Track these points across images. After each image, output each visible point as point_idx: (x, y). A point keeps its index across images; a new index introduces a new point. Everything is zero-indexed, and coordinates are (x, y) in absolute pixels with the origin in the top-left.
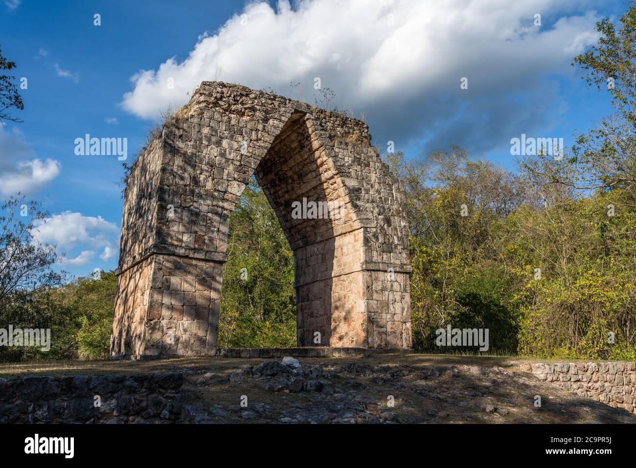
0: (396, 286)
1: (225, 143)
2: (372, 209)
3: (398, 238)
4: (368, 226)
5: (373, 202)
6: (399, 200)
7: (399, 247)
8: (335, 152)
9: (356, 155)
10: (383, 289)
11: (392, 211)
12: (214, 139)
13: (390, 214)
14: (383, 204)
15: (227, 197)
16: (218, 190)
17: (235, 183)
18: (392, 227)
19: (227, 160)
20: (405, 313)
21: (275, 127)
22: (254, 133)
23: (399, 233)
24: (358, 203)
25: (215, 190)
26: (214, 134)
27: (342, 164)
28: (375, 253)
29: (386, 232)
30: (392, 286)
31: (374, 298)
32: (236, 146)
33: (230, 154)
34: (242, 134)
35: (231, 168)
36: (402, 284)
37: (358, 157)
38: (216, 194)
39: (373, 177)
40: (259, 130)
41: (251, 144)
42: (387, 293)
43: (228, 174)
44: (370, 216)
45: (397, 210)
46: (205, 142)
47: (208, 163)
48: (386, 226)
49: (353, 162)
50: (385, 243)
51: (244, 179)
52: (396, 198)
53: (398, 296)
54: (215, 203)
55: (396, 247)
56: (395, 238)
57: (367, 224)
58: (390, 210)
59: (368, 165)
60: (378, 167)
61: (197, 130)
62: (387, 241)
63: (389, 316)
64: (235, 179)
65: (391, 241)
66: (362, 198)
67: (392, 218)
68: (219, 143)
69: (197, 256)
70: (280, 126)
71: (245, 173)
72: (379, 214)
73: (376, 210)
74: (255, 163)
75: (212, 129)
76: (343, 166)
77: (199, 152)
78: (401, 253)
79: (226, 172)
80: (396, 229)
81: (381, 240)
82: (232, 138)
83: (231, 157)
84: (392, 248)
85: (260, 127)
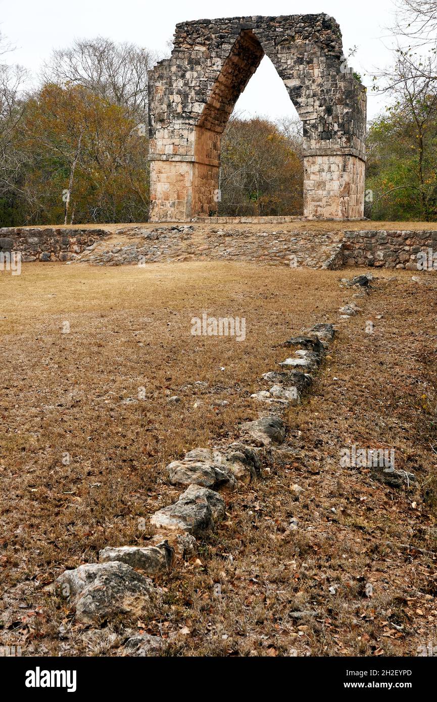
0: (333, 167)
1: (188, 75)
2: (312, 103)
3: (338, 125)
4: (307, 119)
5: (314, 96)
6: (343, 88)
7: (339, 133)
8: (278, 58)
9: (298, 56)
10: (321, 171)
11: (334, 100)
12: (180, 74)
13: (332, 104)
14: (324, 95)
15: (192, 116)
16: (186, 112)
17: (196, 104)
18: (334, 115)
19: (190, 87)
20: (342, 189)
21: (225, 51)
22: (209, 60)
23: (340, 120)
24: (299, 100)
25: (184, 112)
26: (179, 70)
27: (284, 67)
28: (313, 142)
29: (326, 122)
30: (330, 167)
31: (311, 178)
32: (195, 74)
33: (191, 82)
34: (200, 64)
35: (193, 93)
36: (340, 165)
37: (301, 56)
38: (184, 115)
39: (317, 72)
40: (212, 57)
41: (207, 71)
42: (324, 174)
43: (192, 98)
44: (310, 109)
45: (339, 99)
46: (174, 78)
47: (177, 93)
48: (326, 116)
49: (295, 63)
50: (324, 131)
51: (203, 99)
52: (340, 87)
53: (336, 175)
54: (184, 122)
55: (336, 133)
56: (336, 125)
57: (306, 117)
58: (332, 100)
59: (310, 62)
60: (321, 61)
61: (168, 70)
62: (326, 129)
63: (325, 193)
64: (197, 101)
65: (330, 128)
66: (304, 95)
67: (334, 108)
68: (183, 76)
69: (173, 159)
70: (230, 48)
71: (203, 94)
72: (320, 106)
73: (317, 103)
74: (211, 85)
75: (179, 66)
76: (285, 69)
77: (170, 86)
78: (340, 138)
79: (190, 96)
80: (338, 117)
81: (320, 129)
82: (192, 69)
83: (193, 85)
84: (331, 135)
85: (213, 54)
